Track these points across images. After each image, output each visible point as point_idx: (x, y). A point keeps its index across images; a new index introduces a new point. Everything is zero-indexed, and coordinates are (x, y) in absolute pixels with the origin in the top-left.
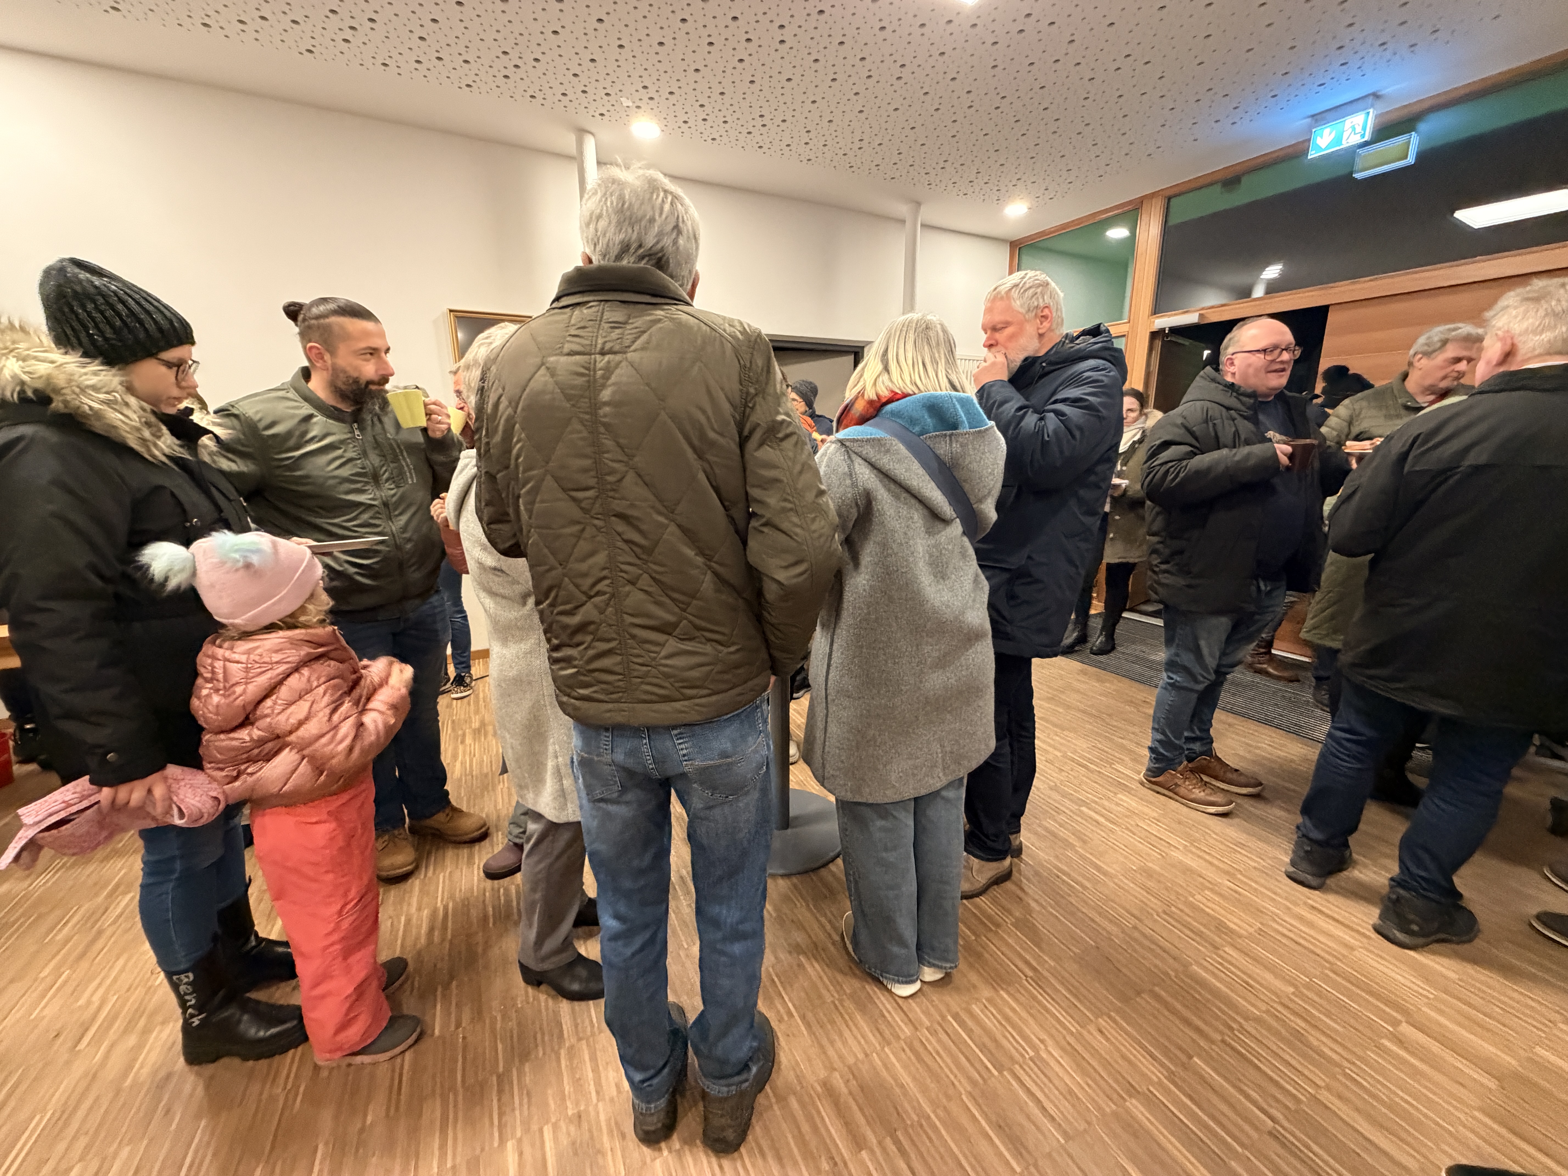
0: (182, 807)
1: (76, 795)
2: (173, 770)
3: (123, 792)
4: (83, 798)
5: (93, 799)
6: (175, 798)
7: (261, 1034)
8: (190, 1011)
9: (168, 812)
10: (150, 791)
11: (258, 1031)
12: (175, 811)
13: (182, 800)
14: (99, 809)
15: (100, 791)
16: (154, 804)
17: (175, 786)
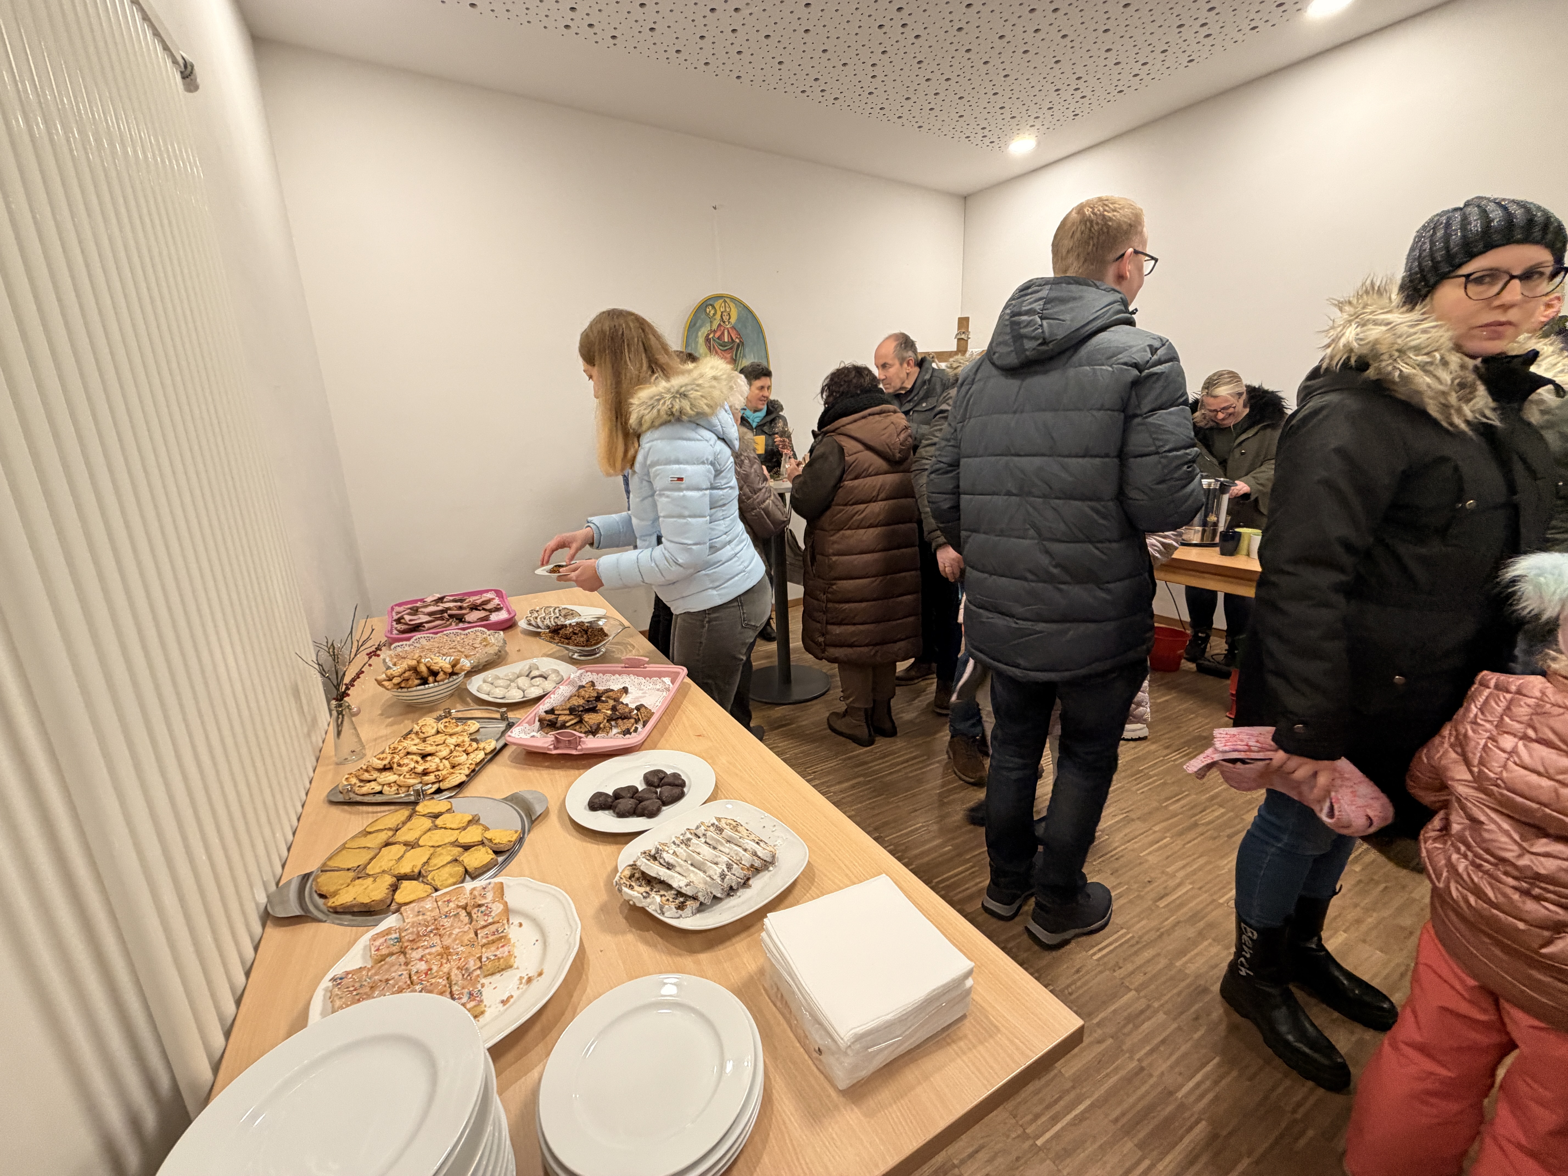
0: (1336, 806)
1: (1258, 745)
2: (1344, 764)
3: (1295, 761)
4: (1262, 749)
5: (1269, 754)
6: (1333, 794)
7: (1290, 1038)
8: (1242, 959)
9: (1320, 801)
10: (1315, 774)
11: (1288, 1033)
12: (1327, 805)
13: (1338, 799)
14: (1268, 764)
15: (1276, 751)
16: (1313, 788)
17: (1338, 782)
